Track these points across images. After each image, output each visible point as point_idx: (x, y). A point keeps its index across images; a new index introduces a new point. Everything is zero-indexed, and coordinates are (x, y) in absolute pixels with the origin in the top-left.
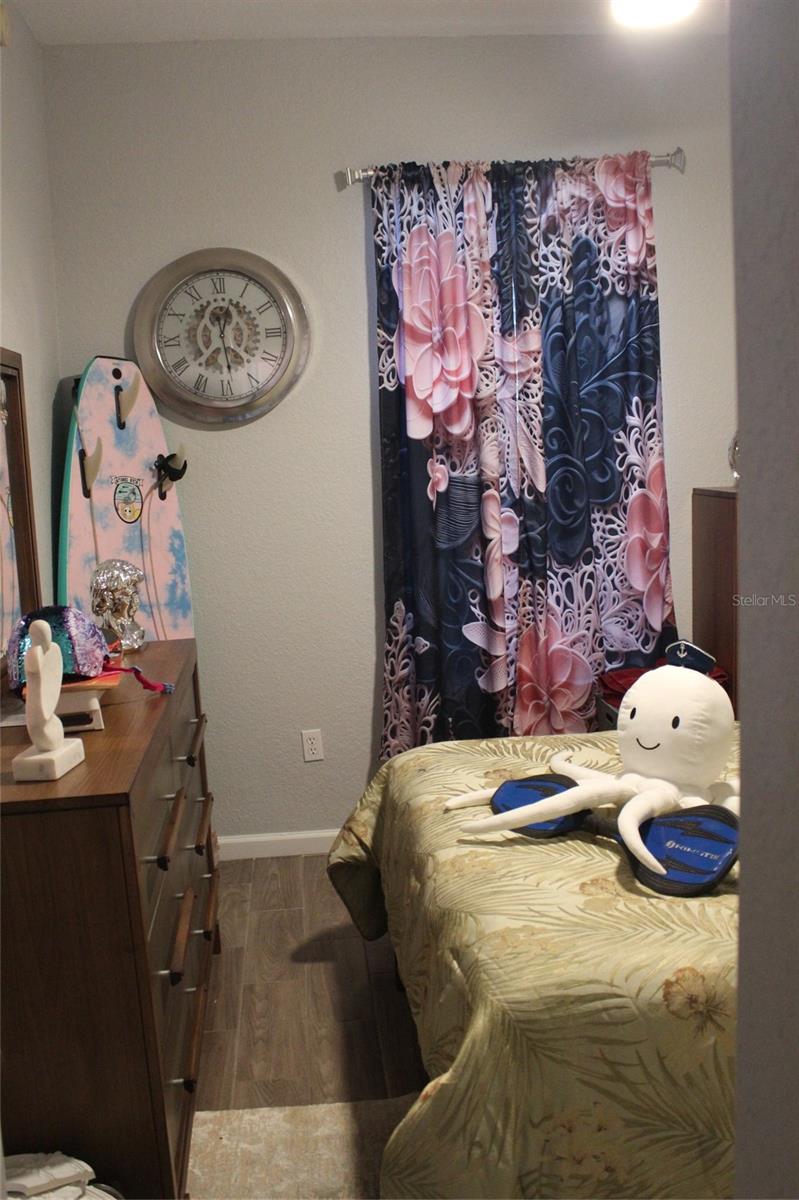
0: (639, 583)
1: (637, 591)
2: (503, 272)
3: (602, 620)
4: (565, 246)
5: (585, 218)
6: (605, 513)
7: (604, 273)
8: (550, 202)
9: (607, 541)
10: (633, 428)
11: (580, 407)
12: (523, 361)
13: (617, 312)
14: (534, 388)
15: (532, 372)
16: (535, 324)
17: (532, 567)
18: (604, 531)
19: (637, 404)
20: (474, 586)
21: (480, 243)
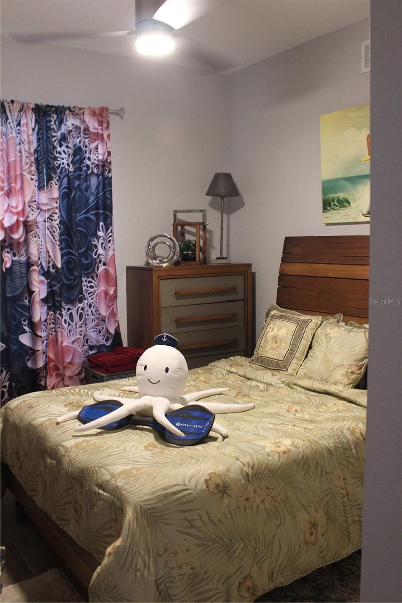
0: (104, 312)
1: (103, 315)
2: (40, 158)
3: (87, 329)
4: (70, 148)
5: (79, 135)
6: (88, 278)
7: (88, 162)
8: (63, 126)
9: (88, 292)
10: (100, 237)
11: (77, 227)
12: (49, 203)
13: (94, 181)
14: (56, 217)
15: (55, 208)
16: (56, 185)
17: (54, 305)
18: (87, 287)
19: (102, 226)
20: (25, 315)
21: (29, 143)
